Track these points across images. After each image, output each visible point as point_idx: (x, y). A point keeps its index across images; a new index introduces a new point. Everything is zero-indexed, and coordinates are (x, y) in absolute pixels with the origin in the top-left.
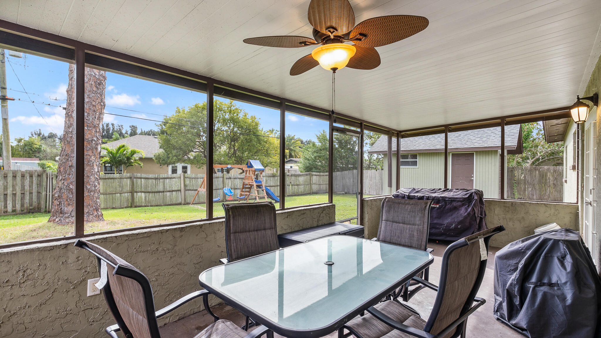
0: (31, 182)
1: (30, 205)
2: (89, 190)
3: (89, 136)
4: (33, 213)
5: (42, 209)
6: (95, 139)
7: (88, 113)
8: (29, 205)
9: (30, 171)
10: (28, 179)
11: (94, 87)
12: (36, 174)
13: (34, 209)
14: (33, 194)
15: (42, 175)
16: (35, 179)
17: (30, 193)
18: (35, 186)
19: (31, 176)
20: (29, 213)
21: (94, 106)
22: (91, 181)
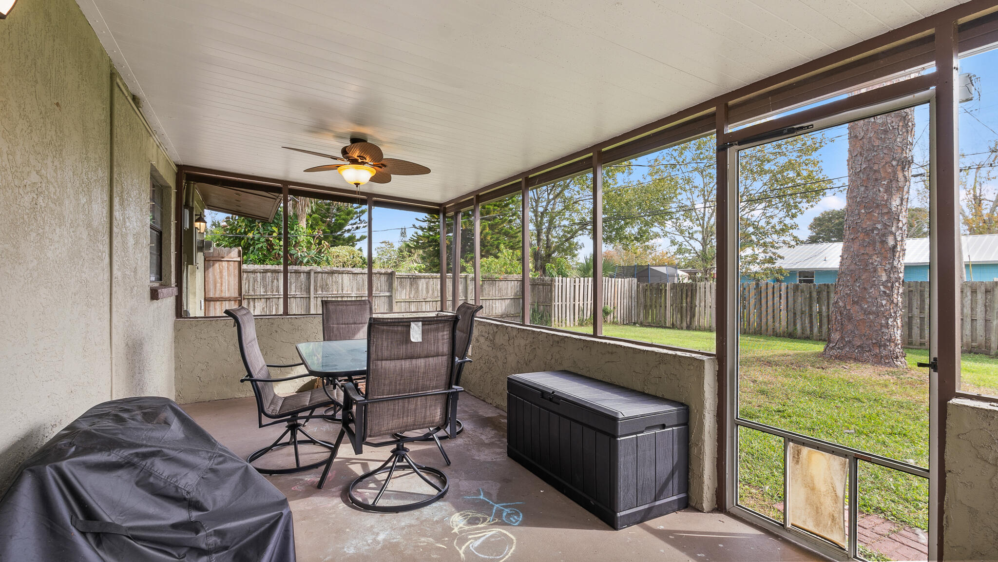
0: (974, 302)
1: (972, 340)
2: (865, 311)
3: (868, 223)
4: (976, 353)
5: (992, 350)
6: (879, 226)
7: (866, 187)
8: (970, 340)
9: (973, 283)
10: (970, 297)
11: (875, 140)
12: (983, 288)
13: (979, 347)
14: (978, 322)
15: (993, 290)
16: (980, 297)
17: (972, 320)
18: (980, 309)
19: (974, 292)
20: (970, 352)
21: (875, 171)
22: (870, 296)
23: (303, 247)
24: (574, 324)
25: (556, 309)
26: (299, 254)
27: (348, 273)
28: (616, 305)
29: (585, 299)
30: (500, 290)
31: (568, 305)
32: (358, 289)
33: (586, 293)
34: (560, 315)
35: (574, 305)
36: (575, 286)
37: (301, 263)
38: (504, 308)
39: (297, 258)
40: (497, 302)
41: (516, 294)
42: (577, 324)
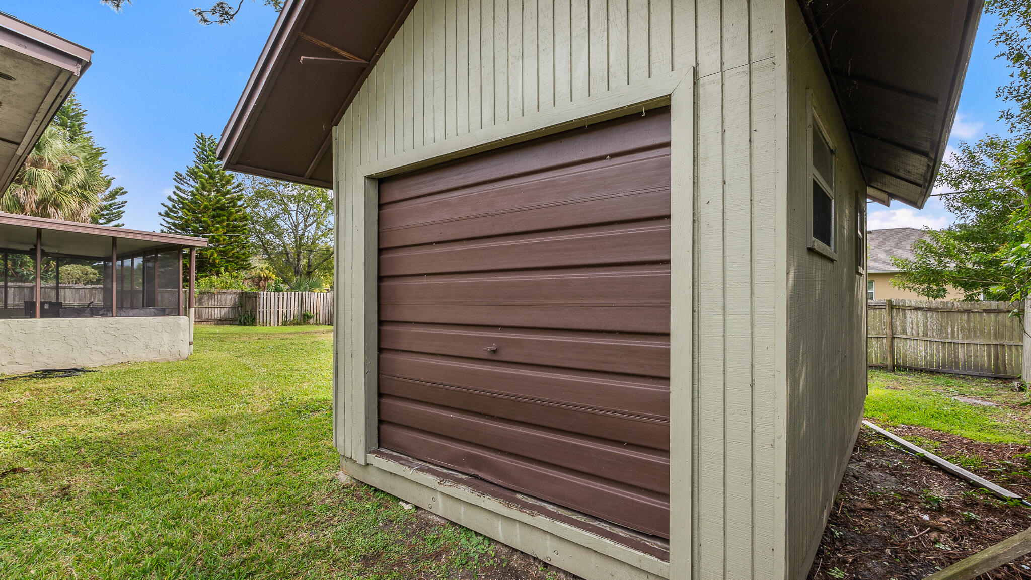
23: (29, 266)
24: (278, 325)
25: (261, 314)
26: (25, 272)
27: (70, 288)
28: (318, 312)
29: (289, 307)
30: (218, 301)
31: (272, 311)
32: (80, 300)
33: (289, 303)
34: (265, 318)
35: (278, 311)
36: (279, 298)
37: (26, 280)
38: (222, 314)
39: (23, 275)
40: (216, 310)
41: (234, 304)
42: (280, 324)
